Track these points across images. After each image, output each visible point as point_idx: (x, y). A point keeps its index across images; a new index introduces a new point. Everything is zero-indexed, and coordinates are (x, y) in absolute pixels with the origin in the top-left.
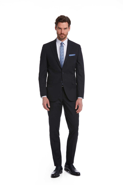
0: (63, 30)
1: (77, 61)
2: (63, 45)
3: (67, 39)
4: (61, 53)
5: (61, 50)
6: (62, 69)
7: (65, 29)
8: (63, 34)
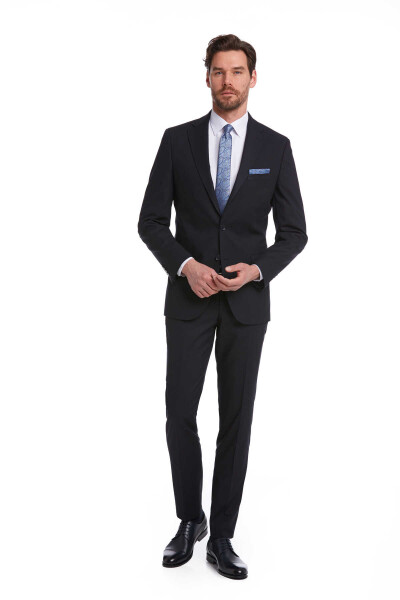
1: (277, 189)
2: (232, 133)
3: (246, 116)
4: (221, 160)
5: (222, 149)
6: (220, 216)
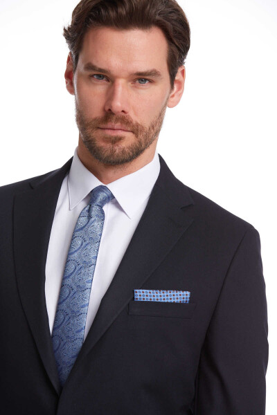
0: (122, 86)
7: (142, 78)
8: (125, 121)
